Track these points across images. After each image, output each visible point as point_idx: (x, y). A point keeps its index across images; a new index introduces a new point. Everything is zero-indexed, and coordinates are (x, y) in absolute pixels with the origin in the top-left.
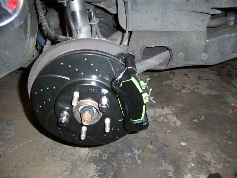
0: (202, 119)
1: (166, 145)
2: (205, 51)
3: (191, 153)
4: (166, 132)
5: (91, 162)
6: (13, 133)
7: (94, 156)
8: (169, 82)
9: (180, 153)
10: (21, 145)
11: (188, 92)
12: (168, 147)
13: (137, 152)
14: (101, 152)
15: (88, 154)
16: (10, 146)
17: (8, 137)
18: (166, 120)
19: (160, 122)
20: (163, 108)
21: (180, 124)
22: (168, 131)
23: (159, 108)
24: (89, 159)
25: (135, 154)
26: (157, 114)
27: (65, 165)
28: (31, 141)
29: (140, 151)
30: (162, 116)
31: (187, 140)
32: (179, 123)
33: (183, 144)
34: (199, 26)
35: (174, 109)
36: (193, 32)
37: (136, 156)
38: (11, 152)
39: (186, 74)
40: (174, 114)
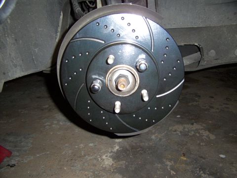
1: (201, 157)
3: (234, 165)
4: (199, 144)
5: (116, 173)
6: (30, 145)
7: (119, 166)
8: (195, 103)
9: (221, 165)
10: (38, 155)
11: (217, 110)
12: (204, 159)
13: (169, 163)
14: (127, 163)
15: (113, 165)
16: (26, 157)
17: (24, 149)
18: (198, 134)
19: (190, 136)
20: (193, 124)
21: (215, 137)
22: (201, 144)
23: (188, 124)
24: (114, 170)
25: (167, 165)
26: (186, 130)
27: (85, 175)
28: (48, 153)
29: (173, 162)
30: (192, 131)
31: (226, 153)
32: (212, 137)
33: (222, 156)
34: (231, 20)
35: (205, 125)
36: (225, 26)
37: (168, 167)
38: (26, 161)
39: (213, 97)
40: (205, 129)
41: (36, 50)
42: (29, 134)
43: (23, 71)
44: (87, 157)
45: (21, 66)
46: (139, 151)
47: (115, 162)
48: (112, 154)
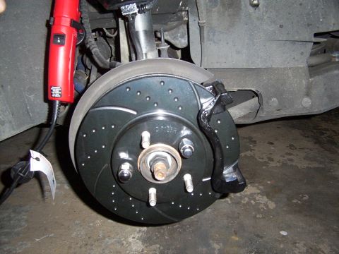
0: (304, 198)
1: (258, 236)
2: (308, 95)
3: (297, 245)
4: (255, 217)
6: (24, 224)
8: (249, 153)
9: (282, 246)
10: (38, 240)
11: (278, 164)
12: (262, 237)
13: (216, 246)
14: (162, 248)
15: (143, 250)
16: (19, 243)
17: (16, 230)
18: (253, 202)
19: (244, 205)
21: (274, 206)
22: (258, 216)
25: (214, 249)
26: (239, 195)
28: (52, 235)
29: (221, 244)
30: (246, 196)
31: (288, 228)
32: (272, 205)
33: (284, 233)
34: (297, 60)
35: (261, 187)
36: (290, 68)
37: (216, 252)
39: (272, 144)
40: (263, 193)
44: (107, 239)
45: (10, 122)
47: (146, 247)
48: (140, 234)
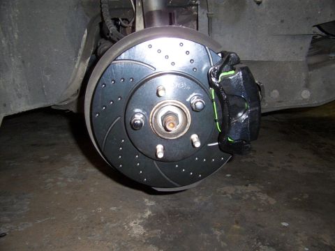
0: (304, 197)
2: (307, 86)
3: (299, 234)
4: (256, 210)
5: (149, 244)
6: (26, 208)
7: (152, 236)
8: (249, 160)
9: (283, 235)
10: (39, 221)
11: (278, 169)
12: (263, 227)
13: (217, 233)
14: (163, 232)
15: (144, 234)
16: (21, 223)
17: (18, 213)
18: (254, 198)
19: (245, 200)
20: (247, 185)
21: (275, 202)
22: (259, 210)
23: (241, 185)
24: (146, 240)
25: (216, 235)
26: (239, 192)
27: (108, 247)
28: (54, 218)
29: (223, 232)
30: (247, 193)
31: (289, 220)
32: (272, 201)
33: (285, 224)
35: (262, 187)
36: (290, 62)
37: (218, 238)
38: (22, 229)
39: (271, 153)
40: (263, 192)
41: (48, 77)
42: (24, 194)
43: (29, 104)
44: (108, 224)
45: (27, 96)
46: (178, 217)
47: (148, 231)
48: (142, 221)
